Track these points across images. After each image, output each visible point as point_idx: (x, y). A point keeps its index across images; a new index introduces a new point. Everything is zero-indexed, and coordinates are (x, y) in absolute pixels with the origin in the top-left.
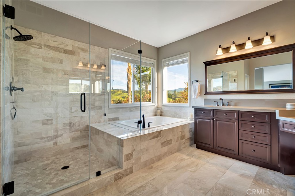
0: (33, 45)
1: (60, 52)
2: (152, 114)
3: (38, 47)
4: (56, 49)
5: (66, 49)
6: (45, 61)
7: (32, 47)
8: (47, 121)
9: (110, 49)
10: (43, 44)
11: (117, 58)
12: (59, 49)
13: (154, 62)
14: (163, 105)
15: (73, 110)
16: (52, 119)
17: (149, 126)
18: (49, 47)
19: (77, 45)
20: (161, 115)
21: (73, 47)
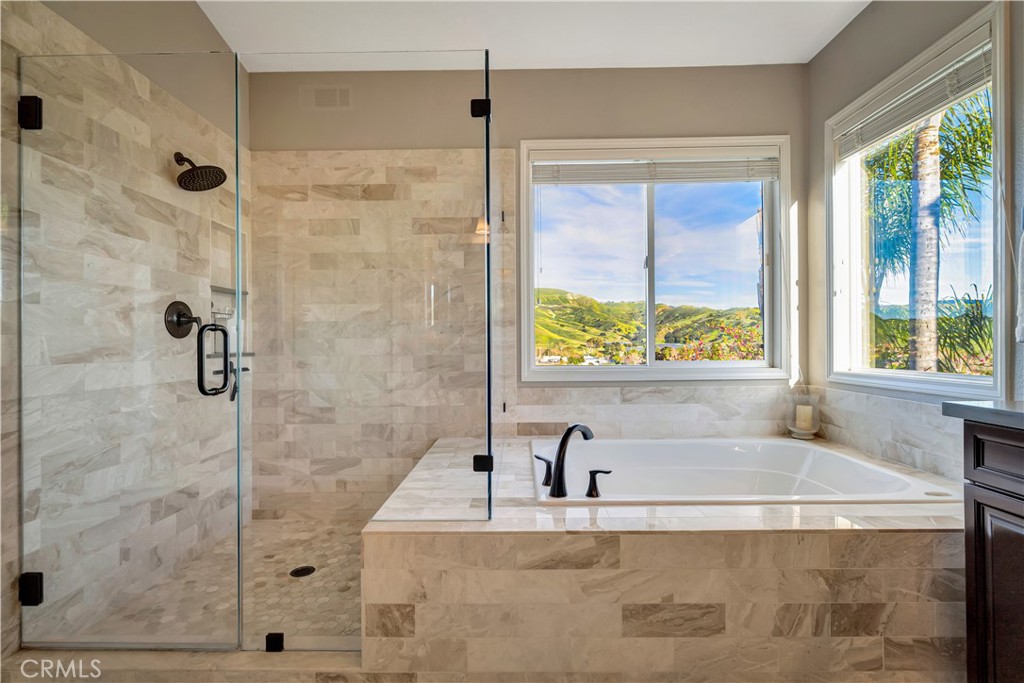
0: (288, 192)
1: (353, 197)
2: (768, 425)
3: (297, 196)
4: (340, 192)
5: (369, 186)
6: (314, 235)
7: (288, 199)
8: (322, 412)
9: (525, 145)
10: (310, 184)
11: (556, 175)
12: (351, 188)
13: (780, 146)
14: (832, 378)
15: (391, 384)
16: (334, 409)
17: (593, 491)
18: (323, 189)
19: (400, 164)
20: (819, 436)
21: (389, 170)
